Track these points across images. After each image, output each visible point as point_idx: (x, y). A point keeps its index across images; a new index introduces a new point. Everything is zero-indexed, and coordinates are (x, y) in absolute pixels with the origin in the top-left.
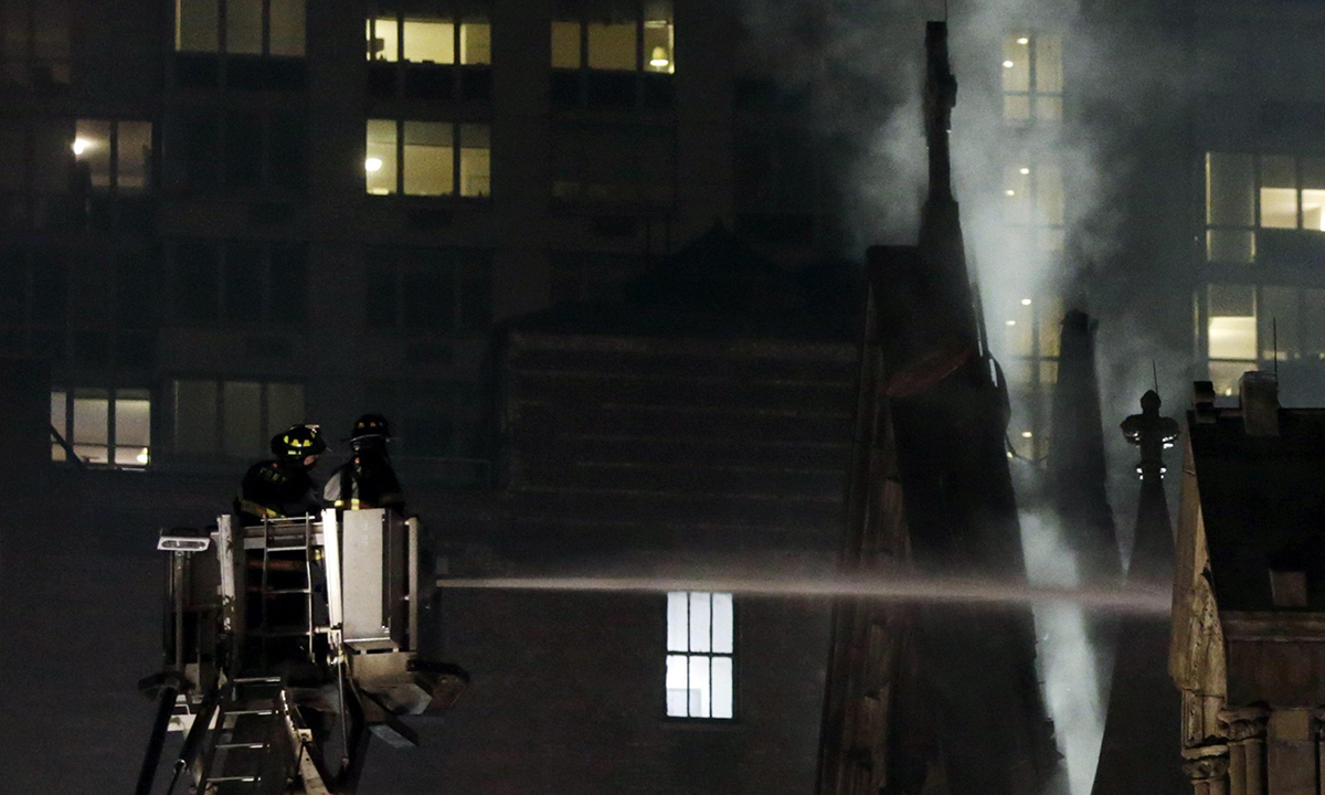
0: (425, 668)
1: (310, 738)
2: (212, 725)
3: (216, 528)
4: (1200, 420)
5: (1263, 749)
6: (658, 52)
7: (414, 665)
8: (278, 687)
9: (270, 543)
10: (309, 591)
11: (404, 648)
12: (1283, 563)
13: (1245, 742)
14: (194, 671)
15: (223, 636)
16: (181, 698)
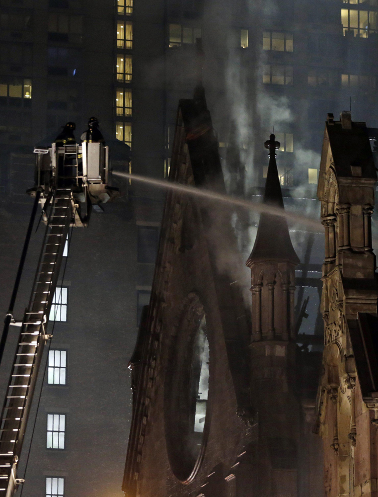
0: (109, 189)
1: (78, 207)
2: (51, 202)
3: (51, 147)
4: (329, 124)
5: (348, 217)
6: (27, 93)
7: (107, 188)
8: (70, 191)
9: (66, 152)
10: (77, 166)
11: (104, 183)
12: (355, 164)
13: (343, 214)
14: (43, 187)
15: (52, 178)
16: (42, 194)
